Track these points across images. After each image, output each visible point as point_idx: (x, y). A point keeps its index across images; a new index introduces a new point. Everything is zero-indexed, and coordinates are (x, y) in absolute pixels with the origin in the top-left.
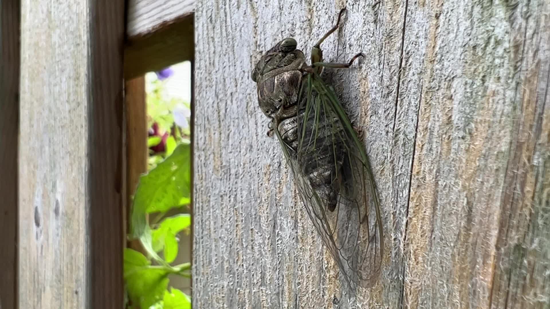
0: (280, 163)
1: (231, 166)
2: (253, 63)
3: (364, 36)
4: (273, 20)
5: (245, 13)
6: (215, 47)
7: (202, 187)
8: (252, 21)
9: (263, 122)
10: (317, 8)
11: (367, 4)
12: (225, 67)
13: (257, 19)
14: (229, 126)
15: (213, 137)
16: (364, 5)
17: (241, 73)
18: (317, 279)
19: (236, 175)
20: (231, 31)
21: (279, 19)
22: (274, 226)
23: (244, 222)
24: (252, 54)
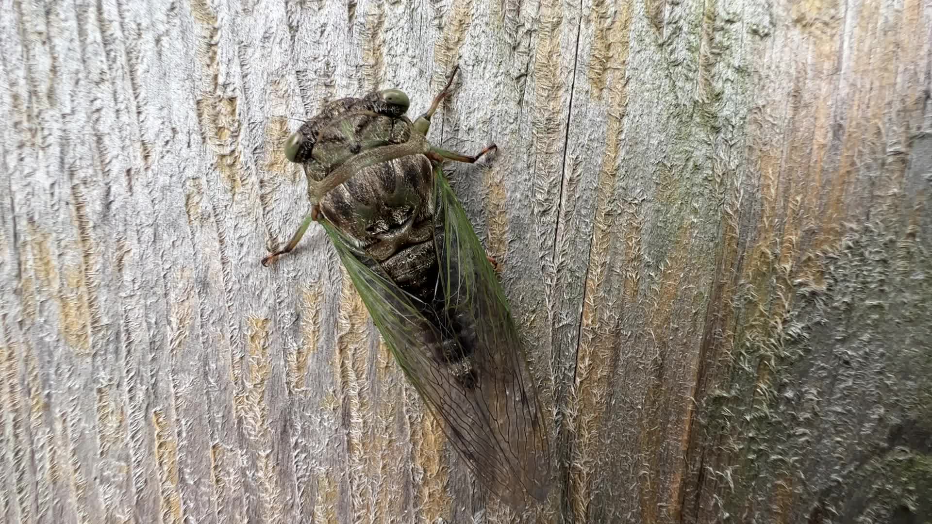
0: (298, 315)
1: (133, 325)
2: (205, 116)
3: (496, 120)
4: (267, 44)
5: (173, 9)
6: (55, 59)
7: (11, 376)
8: (199, 29)
9: (240, 237)
10: (390, 50)
11: (501, 71)
12: (98, 110)
13: (216, 30)
14: (119, 241)
15: (54, 262)
16: (495, 71)
17: (160, 131)
18: (400, 500)
19: (152, 343)
20: (118, 34)
21: (285, 46)
22: (284, 431)
23: (184, 435)
24: (199, 98)
